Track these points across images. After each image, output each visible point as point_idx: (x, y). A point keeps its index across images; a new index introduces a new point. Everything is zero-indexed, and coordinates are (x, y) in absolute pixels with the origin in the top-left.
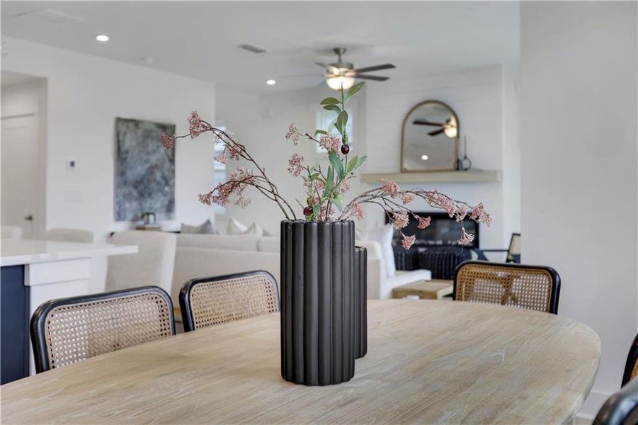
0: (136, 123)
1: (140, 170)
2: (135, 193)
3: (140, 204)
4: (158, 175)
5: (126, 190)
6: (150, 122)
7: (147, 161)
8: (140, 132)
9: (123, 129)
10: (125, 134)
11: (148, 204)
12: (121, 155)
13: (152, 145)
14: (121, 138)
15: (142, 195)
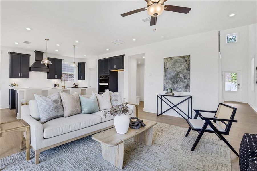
0: (171, 58)
1: (173, 74)
2: (171, 82)
3: (173, 86)
4: (181, 75)
5: (167, 81)
6: (177, 57)
7: (175, 71)
8: (173, 61)
9: (166, 61)
10: (167, 63)
11: (176, 86)
12: (165, 70)
13: (178, 65)
14: (165, 65)
15: (173, 83)
